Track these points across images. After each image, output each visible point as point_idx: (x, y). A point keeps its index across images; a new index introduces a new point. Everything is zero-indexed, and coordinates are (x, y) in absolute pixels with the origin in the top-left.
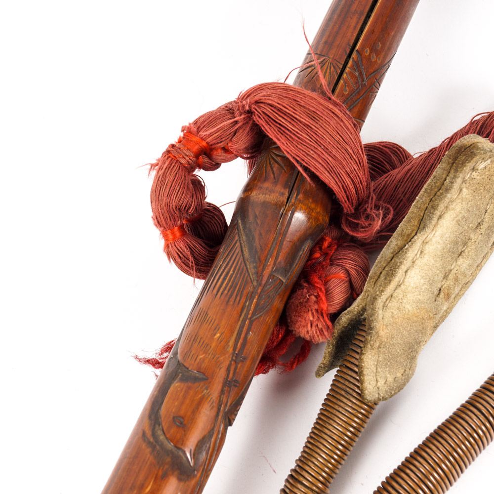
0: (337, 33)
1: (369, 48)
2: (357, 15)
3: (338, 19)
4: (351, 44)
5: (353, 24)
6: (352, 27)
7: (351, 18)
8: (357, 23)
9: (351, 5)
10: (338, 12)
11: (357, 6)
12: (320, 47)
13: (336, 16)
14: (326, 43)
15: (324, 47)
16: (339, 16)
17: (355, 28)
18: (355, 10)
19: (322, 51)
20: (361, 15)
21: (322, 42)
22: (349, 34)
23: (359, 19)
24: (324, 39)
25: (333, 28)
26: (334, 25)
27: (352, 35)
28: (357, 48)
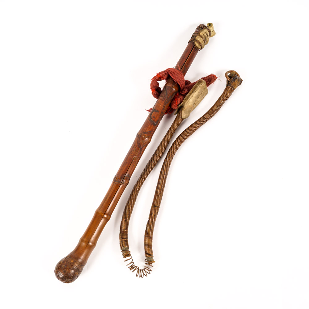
7: (184, 59)
22: (184, 61)
28: (185, 64)
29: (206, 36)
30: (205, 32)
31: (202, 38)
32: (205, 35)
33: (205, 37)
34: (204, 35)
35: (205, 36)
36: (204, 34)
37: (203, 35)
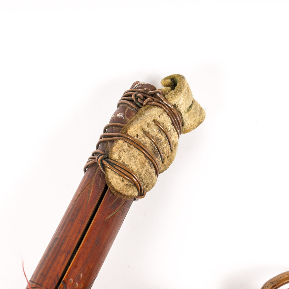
0: (50, 267)
1: (73, 279)
2: (65, 253)
3: (52, 256)
4: (60, 276)
5: (62, 261)
6: (61, 263)
7: (61, 256)
8: (65, 260)
9: (62, 245)
10: (52, 250)
11: (65, 247)
12: (38, 277)
13: (50, 253)
14: (42, 274)
15: (40, 277)
16: (53, 253)
17: (63, 264)
18: (64, 250)
19: (39, 281)
20: (68, 254)
21: (39, 273)
22: (58, 269)
23: (66, 257)
24: (41, 272)
25: (48, 263)
26: (49, 261)
27: (60, 269)
28: (64, 279)
29: (160, 135)
30: (150, 120)
31: (139, 146)
32: (154, 131)
33: (156, 142)
34: (146, 134)
35: (150, 138)
36: (147, 130)
37: (141, 133)
